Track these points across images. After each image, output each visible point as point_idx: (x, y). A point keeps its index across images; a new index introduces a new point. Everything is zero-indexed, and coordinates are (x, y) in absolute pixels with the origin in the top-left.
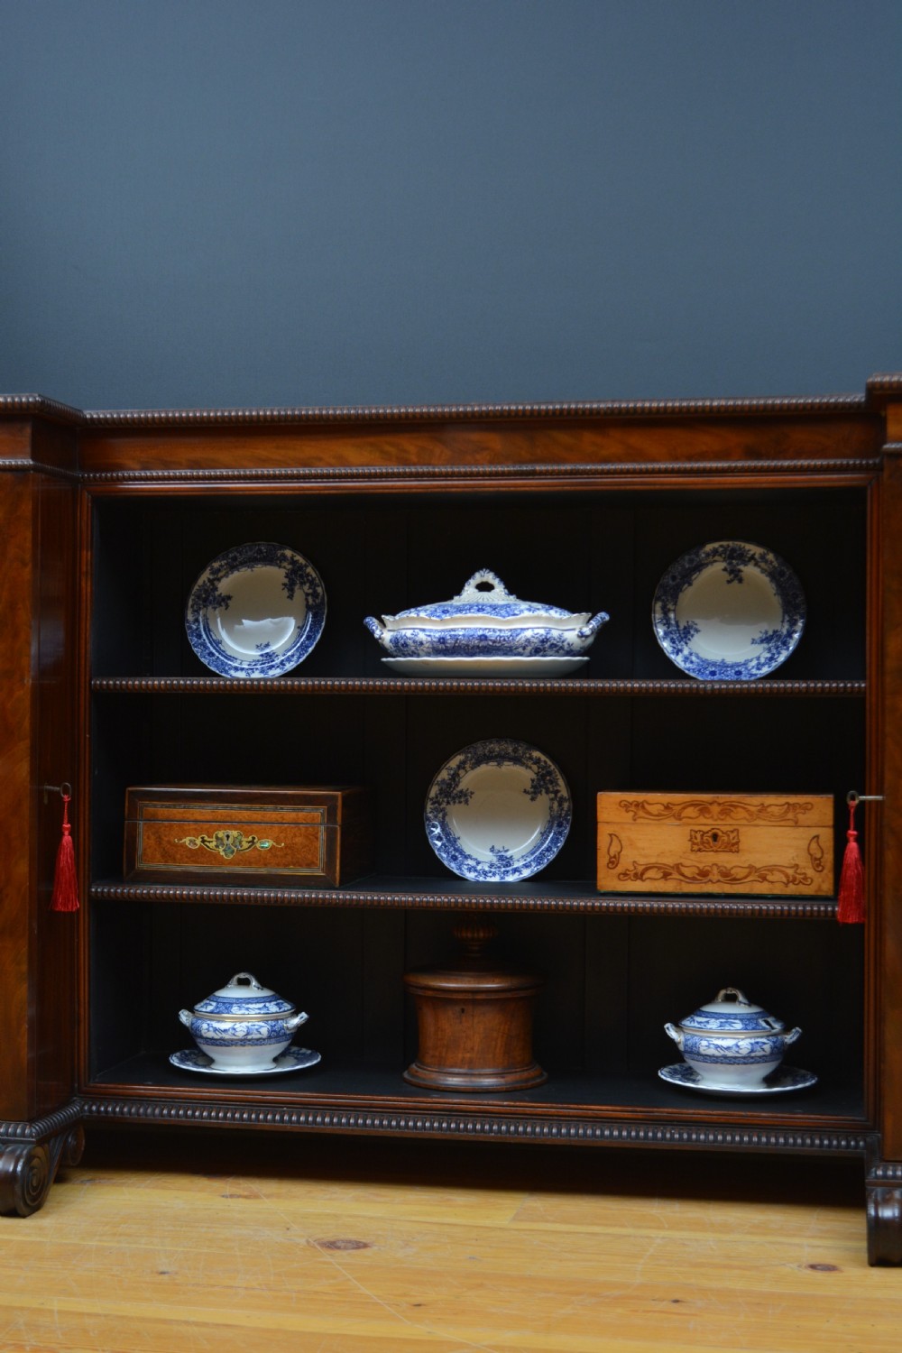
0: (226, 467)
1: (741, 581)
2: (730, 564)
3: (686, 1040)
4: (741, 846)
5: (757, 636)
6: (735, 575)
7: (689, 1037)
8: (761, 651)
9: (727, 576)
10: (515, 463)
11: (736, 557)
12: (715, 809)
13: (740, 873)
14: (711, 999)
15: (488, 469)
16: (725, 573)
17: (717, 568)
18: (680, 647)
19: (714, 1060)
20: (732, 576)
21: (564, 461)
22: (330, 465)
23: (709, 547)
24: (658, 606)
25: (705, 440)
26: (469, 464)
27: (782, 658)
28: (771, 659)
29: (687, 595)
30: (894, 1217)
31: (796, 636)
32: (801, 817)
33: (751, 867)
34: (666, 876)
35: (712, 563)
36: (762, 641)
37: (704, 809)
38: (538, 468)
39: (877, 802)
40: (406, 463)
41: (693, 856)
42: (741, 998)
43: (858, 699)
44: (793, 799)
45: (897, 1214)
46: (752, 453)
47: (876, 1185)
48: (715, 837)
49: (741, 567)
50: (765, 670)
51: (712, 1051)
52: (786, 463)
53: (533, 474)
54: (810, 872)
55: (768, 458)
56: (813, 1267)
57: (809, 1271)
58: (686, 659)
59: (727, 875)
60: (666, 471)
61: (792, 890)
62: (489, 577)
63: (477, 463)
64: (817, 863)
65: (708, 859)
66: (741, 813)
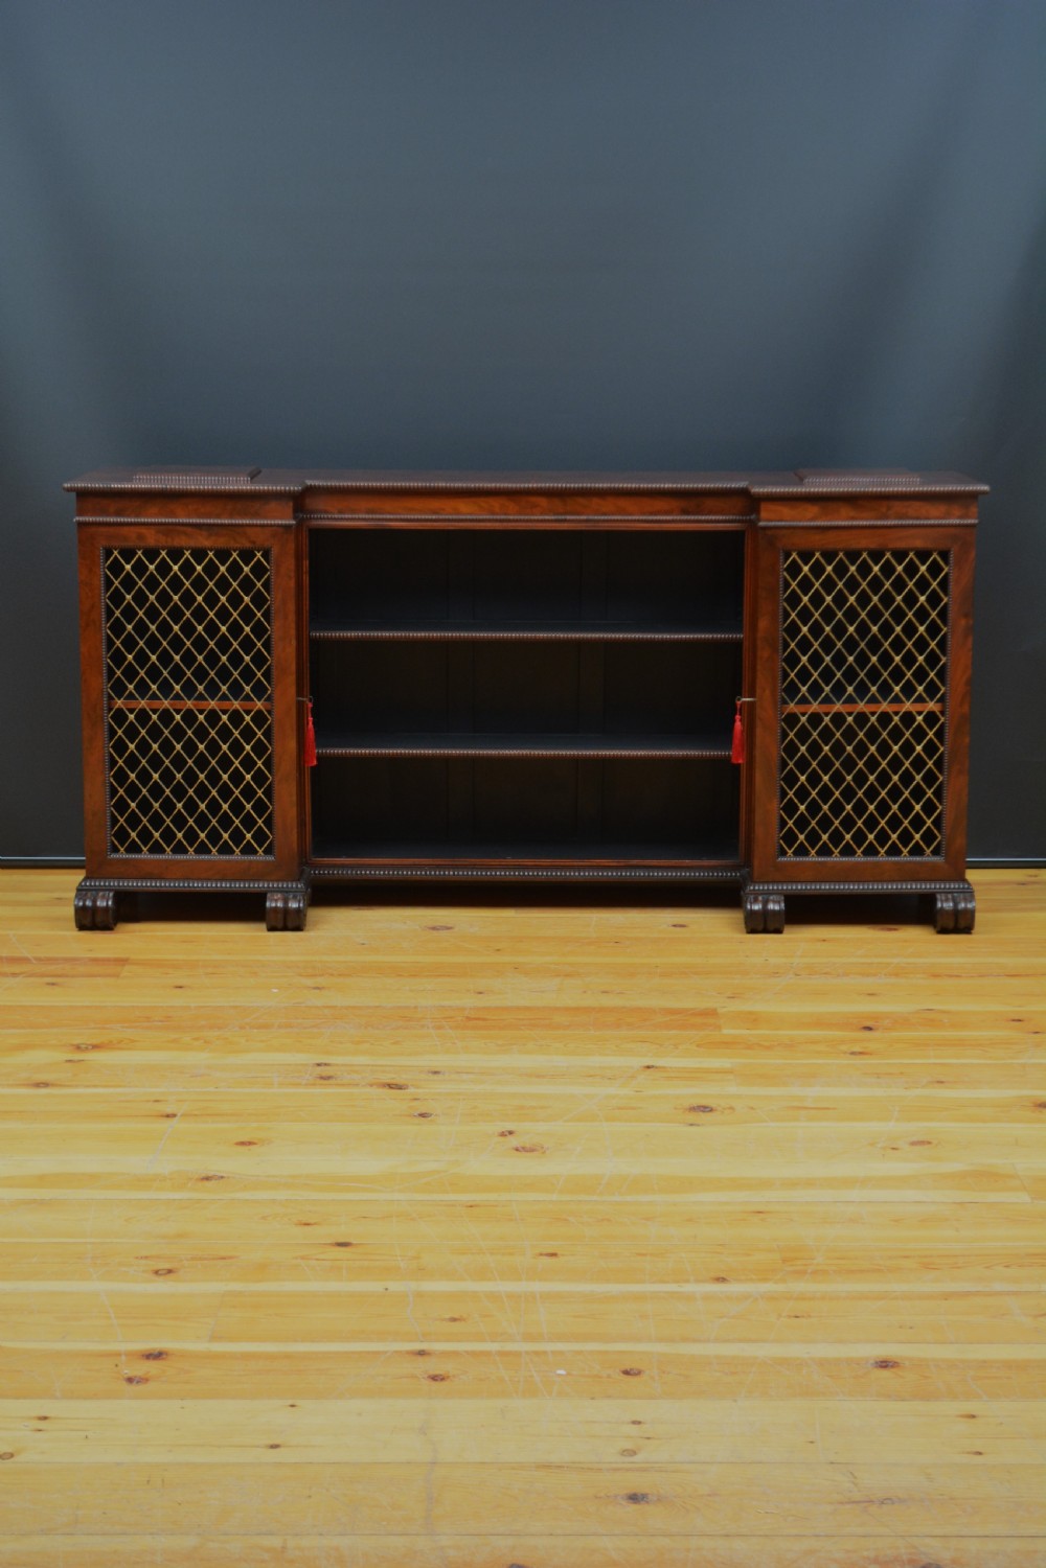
0: (390, 513)
10: (555, 514)
15: (541, 517)
21: (582, 514)
22: (451, 514)
25: (660, 504)
26: (528, 514)
30: (758, 909)
38: (568, 517)
39: (751, 702)
40: (493, 513)
43: (738, 644)
45: (760, 908)
46: (685, 512)
47: (749, 894)
52: (703, 518)
53: (565, 521)
55: (693, 514)
60: (639, 521)
63: (533, 514)
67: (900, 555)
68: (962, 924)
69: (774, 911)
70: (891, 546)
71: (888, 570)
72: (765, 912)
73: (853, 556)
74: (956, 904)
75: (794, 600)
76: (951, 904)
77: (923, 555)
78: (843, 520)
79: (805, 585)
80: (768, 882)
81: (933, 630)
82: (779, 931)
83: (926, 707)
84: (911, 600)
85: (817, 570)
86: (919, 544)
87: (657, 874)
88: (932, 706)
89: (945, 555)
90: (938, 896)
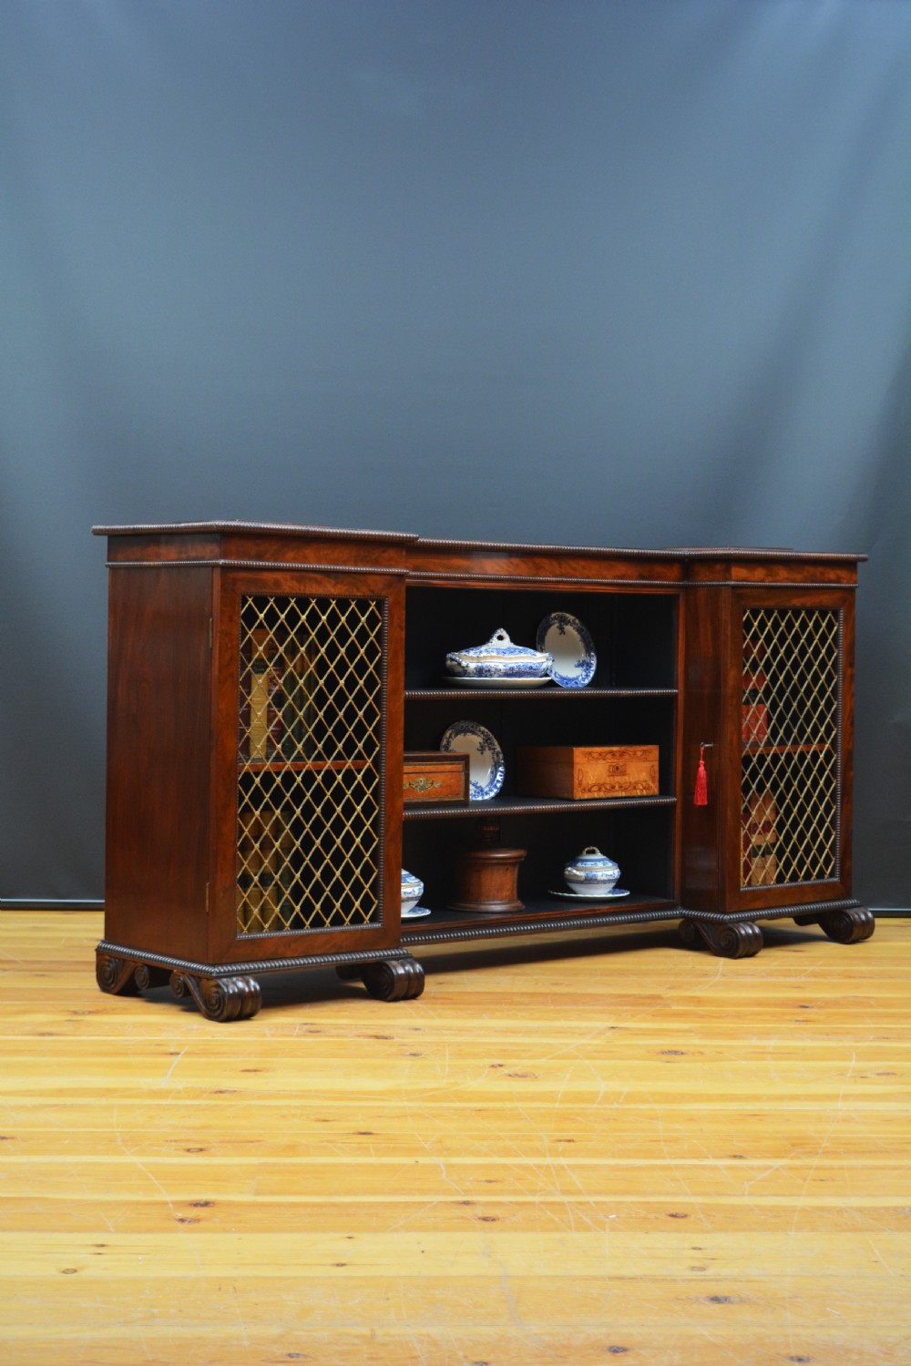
1: (565, 633)
2: (561, 624)
4: (627, 773)
5: (576, 663)
8: (579, 672)
10: (554, 576)
11: (563, 621)
12: (618, 754)
13: (627, 786)
16: (559, 629)
17: (556, 626)
20: (561, 631)
21: (572, 577)
23: (553, 616)
25: (624, 569)
26: (535, 576)
27: (591, 676)
28: (587, 676)
31: (595, 664)
32: (649, 756)
33: (630, 782)
34: (600, 789)
35: (554, 623)
36: (579, 667)
37: (614, 754)
48: (618, 768)
49: (566, 626)
50: (587, 681)
53: (562, 582)
54: (651, 785)
55: (647, 579)
58: (555, 676)
59: (621, 787)
60: (611, 584)
61: (644, 793)
62: (502, 632)
64: (654, 780)
65: (615, 780)
66: (627, 756)
82: (751, 955)
88: (829, 745)
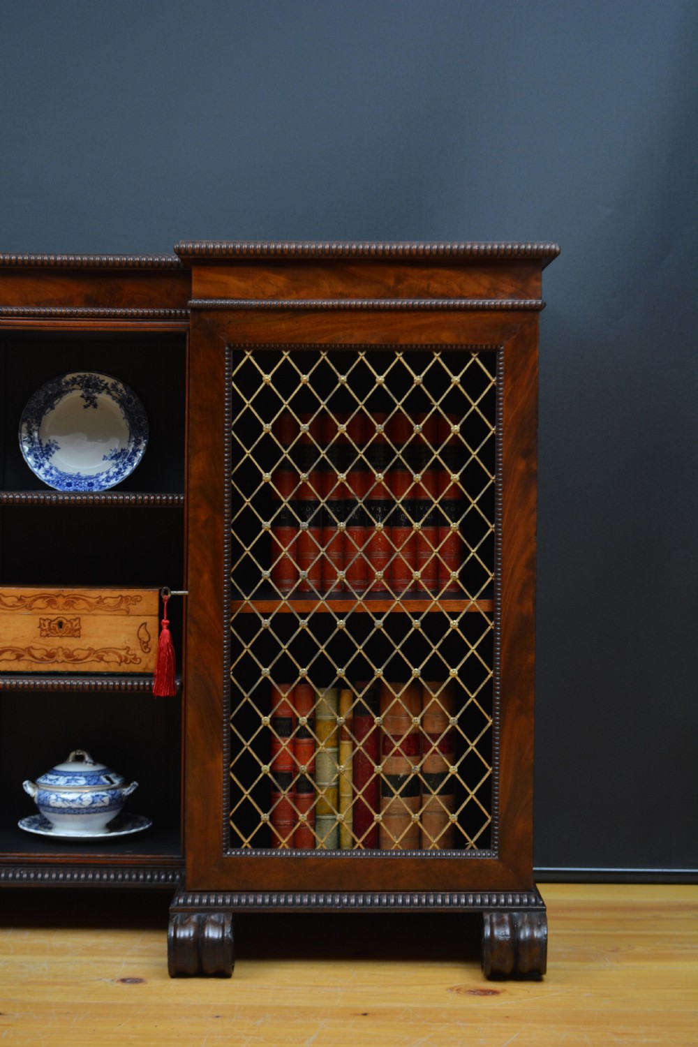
1: (95, 406)
2: (86, 391)
3: (39, 795)
4: (82, 632)
5: (108, 453)
6: (91, 402)
7: (41, 792)
8: (109, 467)
9: (83, 402)
11: (90, 387)
12: (61, 601)
13: (82, 654)
14: (63, 760)
16: (82, 399)
17: (76, 395)
18: (42, 462)
19: (62, 811)
20: (89, 401)
23: (69, 377)
24: (24, 426)
25: (53, 289)
27: (127, 473)
28: (119, 473)
29: (50, 417)
30: (189, 937)
31: (140, 454)
32: (131, 607)
33: (90, 649)
34: (19, 657)
35: (71, 390)
36: (112, 458)
37: (51, 601)
39: (184, 596)
41: (42, 641)
42: (87, 758)
44: (125, 592)
45: (192, 935)
46: (91, 302)
47: (177, 911)
48: (60, 624)
49: (96, 395)
50: (113, 482)
51: (59, 804)
54: (139, 653)
55: (104, 306)
56: (124, 981)
57: (120, 985)
58: (47, 473)
59: (70, 656)
60: (18, 314)
61: (124, 668)
64: (145, 646)
65: (55, 642)
66: (82, 604)
67: (418, 358)
68: (526, 964)
69: (213, 941)
70: (402, 342)
71: (399, 380)
72: (199, 941)
73: (343, 357)
74: (515, 930)
75: (248, 428)
76: (508, 931)
77: (456, 358)
78: (326, 298)
79: (267, 404)
80: (209, 892)
81: (473, 479)
82: (224, 974)
83: (465, 606)
84: (437, 430)
85: (286, 379)
86: (447, 338)
87: (47, 877)
88: (474, 603)
89: (490, 358)
90: (487, 917)
